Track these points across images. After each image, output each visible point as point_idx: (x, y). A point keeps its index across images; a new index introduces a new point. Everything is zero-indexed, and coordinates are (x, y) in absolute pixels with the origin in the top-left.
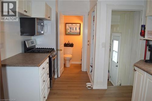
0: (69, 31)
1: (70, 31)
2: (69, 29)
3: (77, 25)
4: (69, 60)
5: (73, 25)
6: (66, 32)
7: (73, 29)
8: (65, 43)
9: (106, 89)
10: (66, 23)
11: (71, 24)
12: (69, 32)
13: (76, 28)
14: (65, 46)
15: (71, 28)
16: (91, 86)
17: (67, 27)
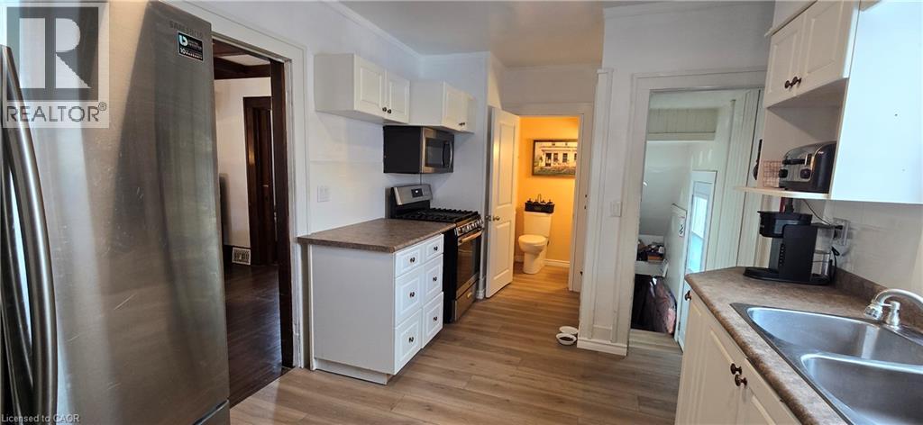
0: (543, 164)
1: (547, 165)
2: (544, 157)
3: (570, 144)
4: (532, 253)
5: (557, 144)
6: (533, 166)
7: (556, 159)
8: (529, 201)
9: (623, 357)
10: (535, 141)
11: (550, 144)
12: (542, 168)
13: (565, 155)
14: (527, 210)
15: (549, 155)
16: (571, 337)
17: (539, 152)
